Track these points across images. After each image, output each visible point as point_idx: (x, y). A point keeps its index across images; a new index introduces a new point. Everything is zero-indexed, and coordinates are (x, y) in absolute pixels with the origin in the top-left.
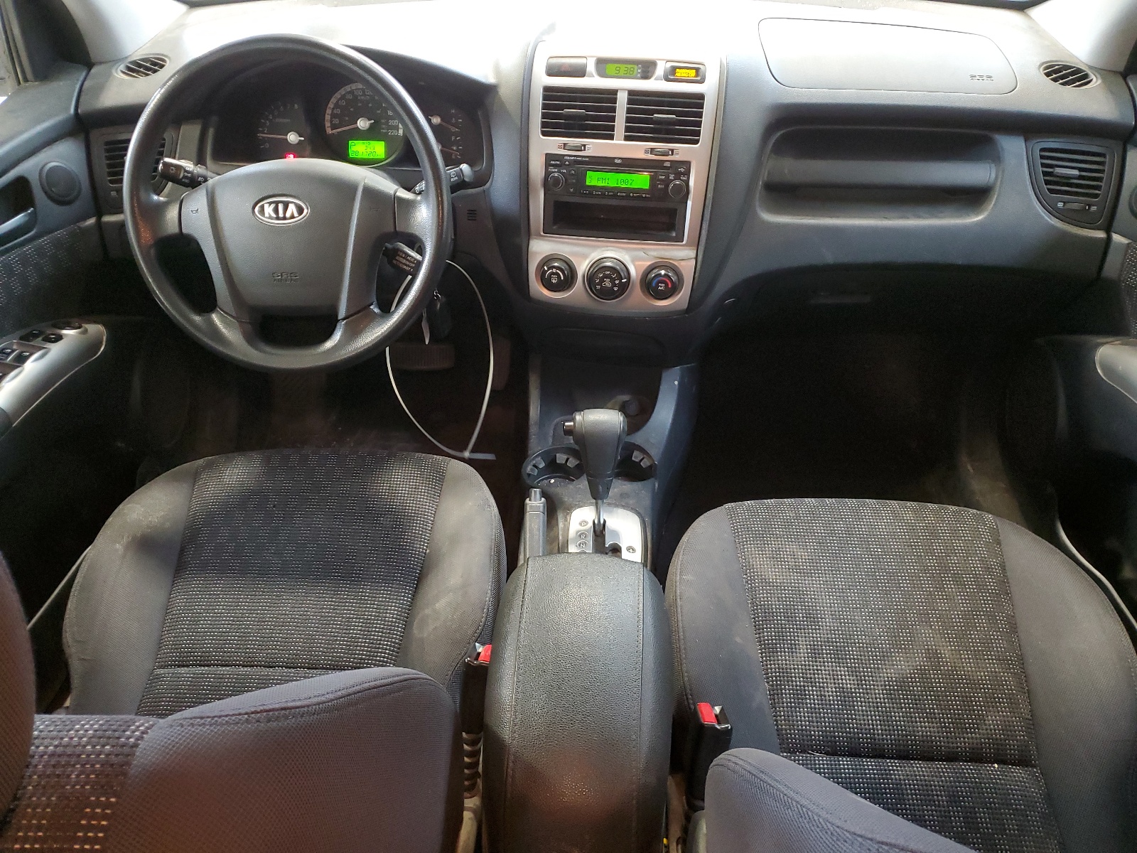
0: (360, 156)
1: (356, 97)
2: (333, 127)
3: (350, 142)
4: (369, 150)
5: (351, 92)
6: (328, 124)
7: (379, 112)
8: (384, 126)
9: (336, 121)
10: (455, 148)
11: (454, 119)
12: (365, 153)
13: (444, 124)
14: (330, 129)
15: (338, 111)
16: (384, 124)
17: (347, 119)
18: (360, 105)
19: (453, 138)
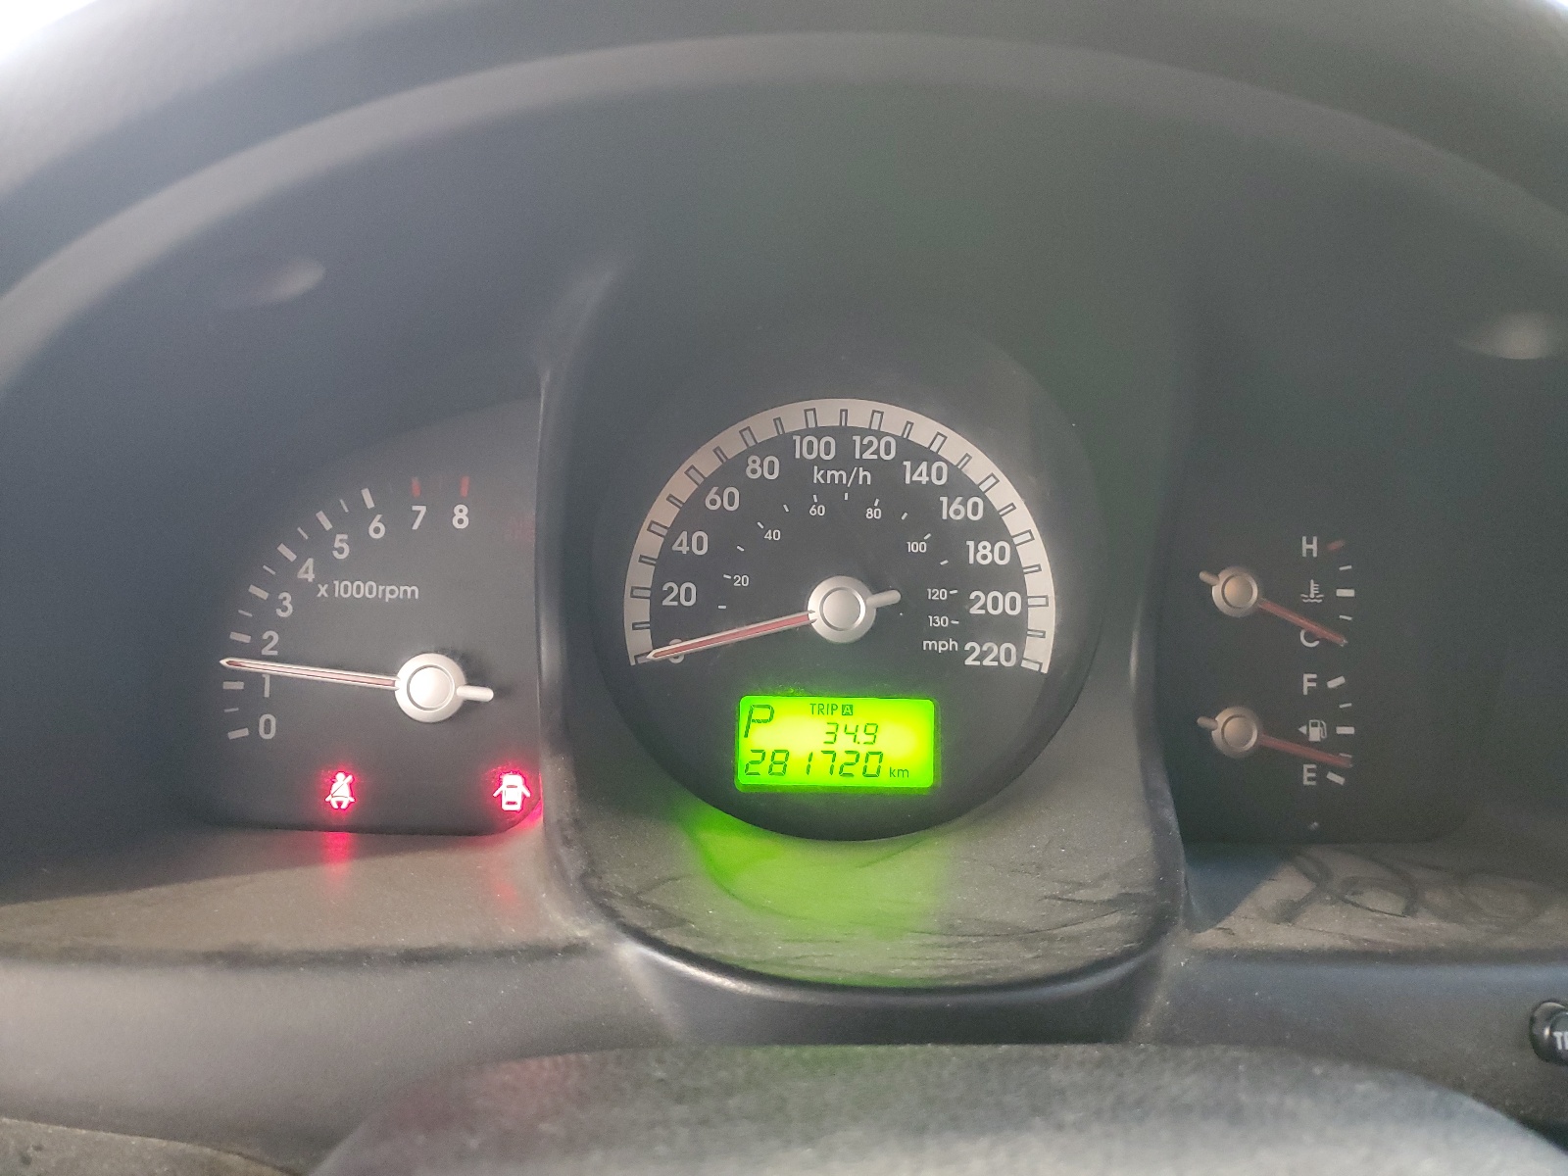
0: (796, 777)
1: (797, 472)
2: (665, 625)
3: (746, 703)
4: (844, 743)
5: (782, 445)
6: (637, 609)
7: (916, 547)
8: (941, 622)
9: (684, 594)
10: (1316, 734)
11: (1313, 588)
12: (822, 763)
13: (1271, 608)
14: (645, 637)
15: (696, 544)
16: (939, 608)
17: (742, 581)
18: (818, 511)
19: (1308, 681)
